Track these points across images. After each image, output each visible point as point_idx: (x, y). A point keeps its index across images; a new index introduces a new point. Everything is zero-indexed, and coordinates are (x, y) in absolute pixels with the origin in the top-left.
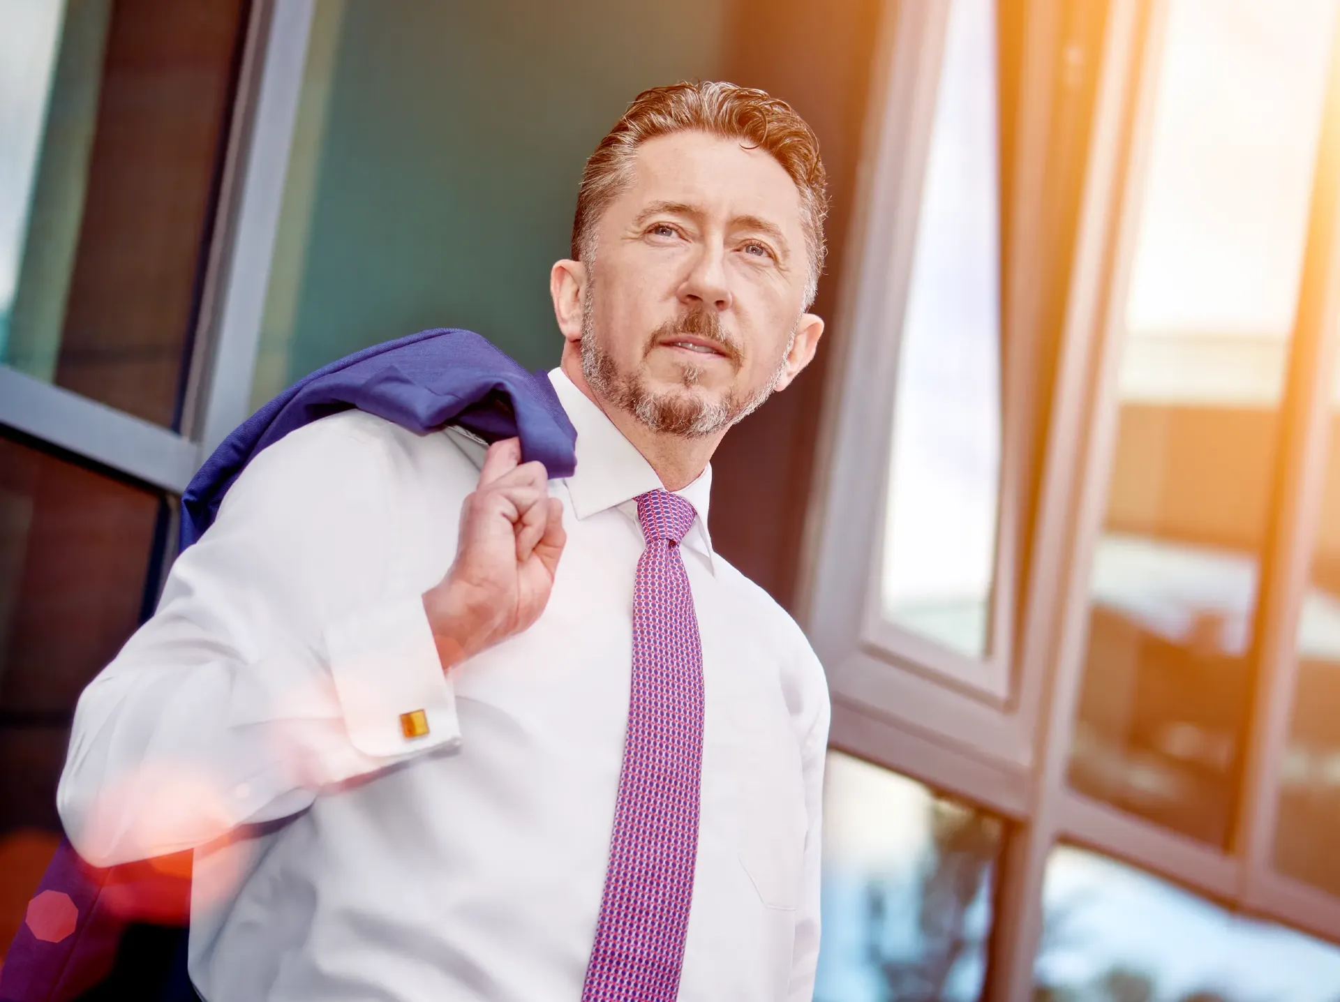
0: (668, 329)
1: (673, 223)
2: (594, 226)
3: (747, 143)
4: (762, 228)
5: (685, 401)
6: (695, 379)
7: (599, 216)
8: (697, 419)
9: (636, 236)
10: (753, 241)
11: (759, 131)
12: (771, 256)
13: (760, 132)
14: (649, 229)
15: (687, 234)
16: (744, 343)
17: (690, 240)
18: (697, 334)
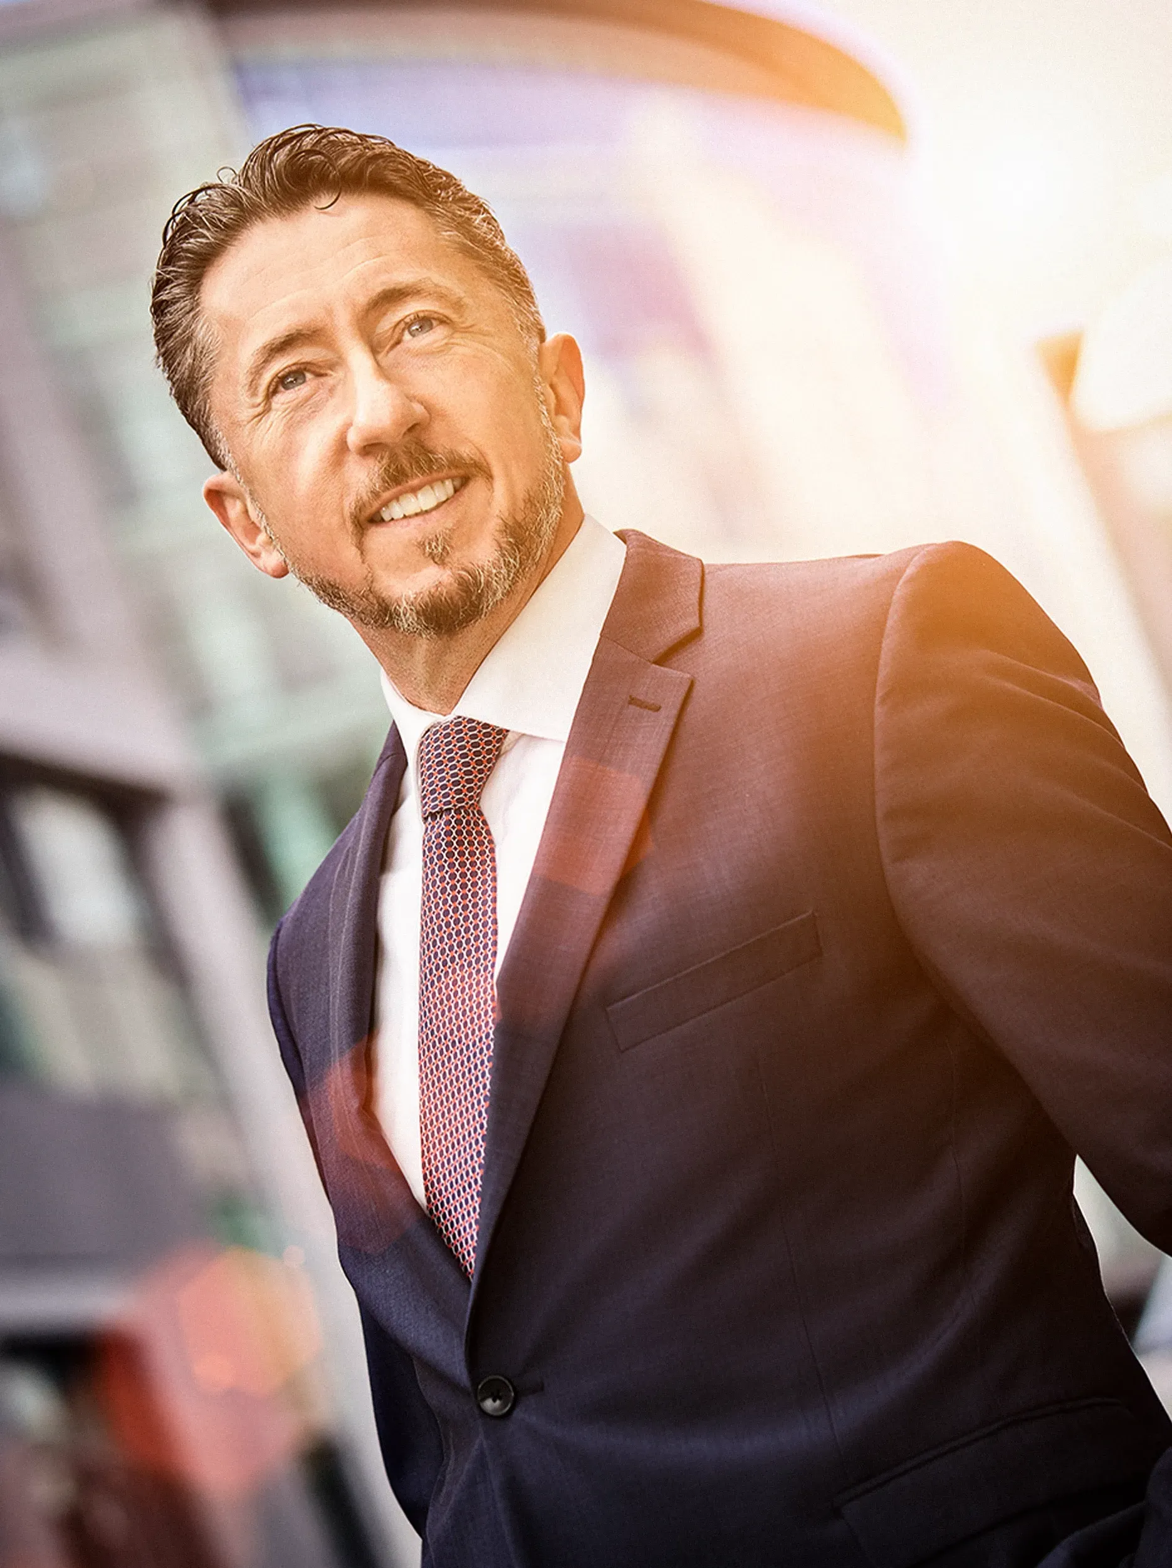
0: (365, 498)
1: (294, 364)
2: (210, 421)
3: (325, 200)
4: (408, 295)
5: (451, 584)
6: (444, 548)
7: (208, 406)
8: (480, 596)
9: (260, 409)
10: (408, 320)
11: (328, 176)
12: (444, 321)
13: (331, 176)
14: (271, 390)
15: (320, 367)
16: (478, 449)
17: (329, 372)
18: (407, 482)
